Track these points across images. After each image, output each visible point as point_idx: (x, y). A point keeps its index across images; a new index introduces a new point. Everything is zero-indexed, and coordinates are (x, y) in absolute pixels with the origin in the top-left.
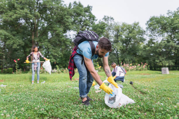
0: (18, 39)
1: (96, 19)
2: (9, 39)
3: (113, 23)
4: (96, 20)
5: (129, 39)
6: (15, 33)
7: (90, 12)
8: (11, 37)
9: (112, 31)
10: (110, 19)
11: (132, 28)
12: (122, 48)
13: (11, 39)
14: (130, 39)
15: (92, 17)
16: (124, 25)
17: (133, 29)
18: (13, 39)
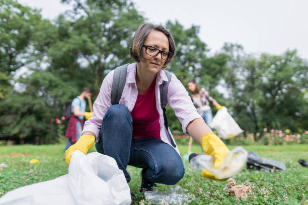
0: (70, 87)
1: (207, 48)
2: (56, 86)
3: (242, 55)
4: (209, 51)
5: (276, 83)
6: (66, 76)
7: (196, 37)
8: (59, 84)
9: (240, 69)
10: (235, 48)
11: (283, 61)
12: (264, 101)
13: (59, 86)
14: (280, 83)
15: (201, 46)
16: (264, 56)
17: (285, 64)
18: (63, 86)
